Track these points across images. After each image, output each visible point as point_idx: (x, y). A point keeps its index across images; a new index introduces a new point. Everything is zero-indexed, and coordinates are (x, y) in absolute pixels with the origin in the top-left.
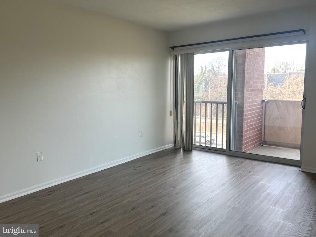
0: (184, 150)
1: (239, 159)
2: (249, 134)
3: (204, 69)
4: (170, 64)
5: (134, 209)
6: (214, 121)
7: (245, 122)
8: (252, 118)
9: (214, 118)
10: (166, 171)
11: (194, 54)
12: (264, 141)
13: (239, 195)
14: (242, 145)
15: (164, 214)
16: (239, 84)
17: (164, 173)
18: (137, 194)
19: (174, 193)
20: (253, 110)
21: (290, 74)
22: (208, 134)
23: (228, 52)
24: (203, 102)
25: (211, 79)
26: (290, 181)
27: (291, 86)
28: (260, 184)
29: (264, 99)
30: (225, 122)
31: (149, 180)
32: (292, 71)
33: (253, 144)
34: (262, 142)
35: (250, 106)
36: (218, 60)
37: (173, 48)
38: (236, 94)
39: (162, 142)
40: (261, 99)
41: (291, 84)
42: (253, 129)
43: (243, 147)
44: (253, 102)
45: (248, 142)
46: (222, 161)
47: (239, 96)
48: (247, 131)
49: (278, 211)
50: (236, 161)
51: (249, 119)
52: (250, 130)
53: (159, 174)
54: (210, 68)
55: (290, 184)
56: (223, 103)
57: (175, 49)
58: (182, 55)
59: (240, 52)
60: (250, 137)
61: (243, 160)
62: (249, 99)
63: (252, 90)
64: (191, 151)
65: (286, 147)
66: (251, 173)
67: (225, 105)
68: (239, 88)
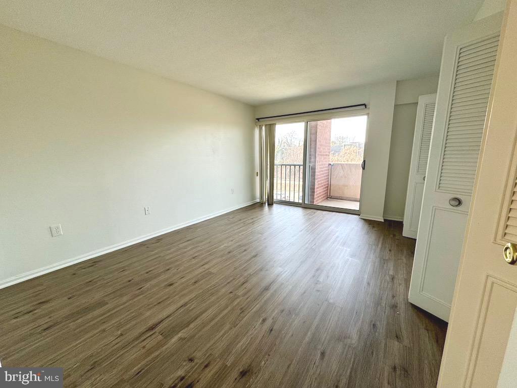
0: (268, 205)
1: (312, 210)
2: (319, 191)
3: (281, 141)
4: (257, 131)
5: (229, 252)
6: (288, 182)
7: (316, 181)
8: (322, 177)
9: (288, 179)
10: (254, 221)
11: (275, 124)
12: (330, 195)
13: (314, 239)
14: (313, 199)
15: (255, 256)
16: (312, 150)
17: (253, 223)
18: (232, 241)
19: (262, 239)
20: (322, 171)
21: (345, 145)
22: (283, 192)
23: (304, 123)
24: (288, 165)
25: (286, 149)
26: (353, 227)
27: (345, 155)
28: (330, 229)
29: (330, 163)
30: (301, 183)
31: (241, 229)
32: (346, 144)
33: (322, 198)
34: (329, 197)
35: (321, 168)
36: (291, 135)
37: (258, 119)
38: (310, 158)
39: (253, 197)
40: (328, 163)
41: (346, 153)
42: (322, 186)
43: (315, 200)
44: (322, 165)
45: (318, 197)
46: (299, 212)
47: (312, 160)
48: (318, 188)
49: (346, 250)
50: (309, 212)
51: (319, 178)
52: (320, 187)
53: (249, 224)
54: (285, 140)
55: (353, 228)
56: (300, 166)
57: (260, 120)
58: (266, 125)
59: (313, 123)
60: (320, 193)
61: (315, 211)
62: (319, 162)
63: (322, 155)
64: (272, 204)
65: (348, 200)
66: (322, 221)
67: (302, 167)
68: (313, 153)
